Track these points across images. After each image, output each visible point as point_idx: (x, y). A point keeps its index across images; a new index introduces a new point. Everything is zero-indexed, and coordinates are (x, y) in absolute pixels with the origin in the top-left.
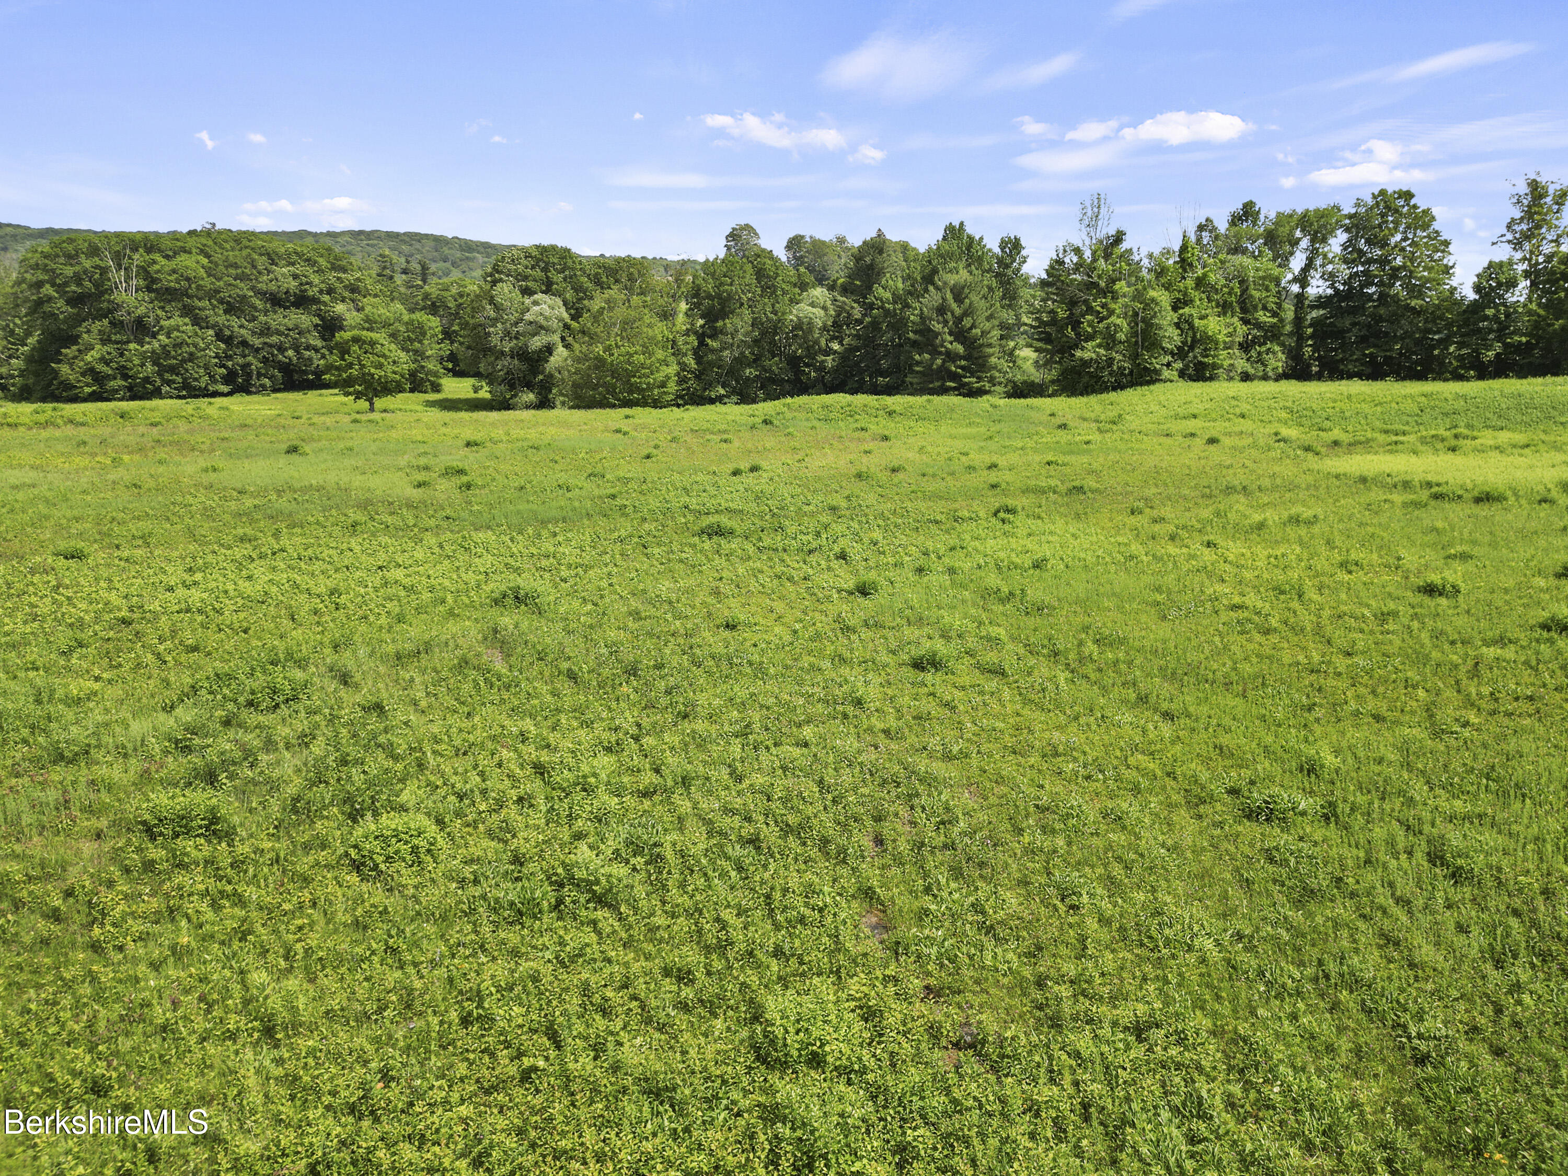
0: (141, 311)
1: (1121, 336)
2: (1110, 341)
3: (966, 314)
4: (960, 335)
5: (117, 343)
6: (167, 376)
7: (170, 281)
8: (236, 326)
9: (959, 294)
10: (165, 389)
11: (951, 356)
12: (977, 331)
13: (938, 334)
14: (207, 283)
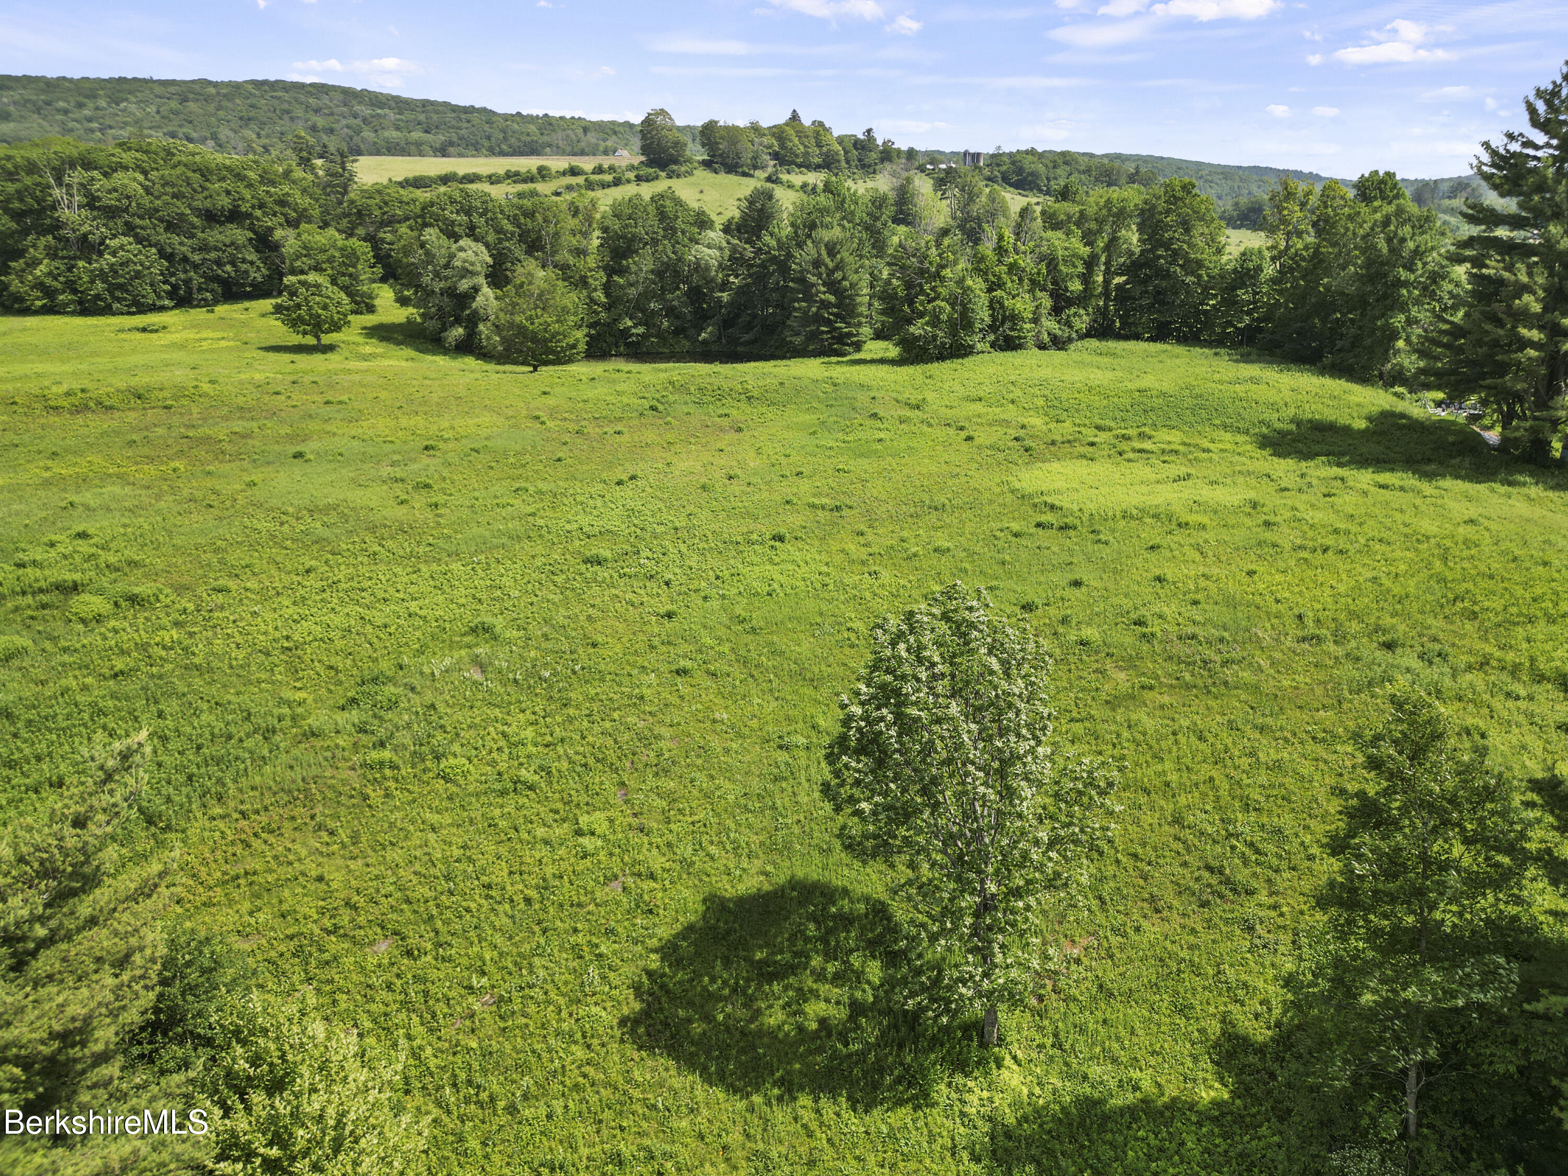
0: (86, 228)
1: (944, 317)
2: (935, 322)
3: (838, 268)
4: (833, 286)
5: (63, 258)
6: (118, 294)
7: (110, 200)
8: (178, 243)
9: (832, 250)
10: (116, 306)
11: (825, 305)
12: (846, 284)
13: (813, 285)
14: (146, 201)
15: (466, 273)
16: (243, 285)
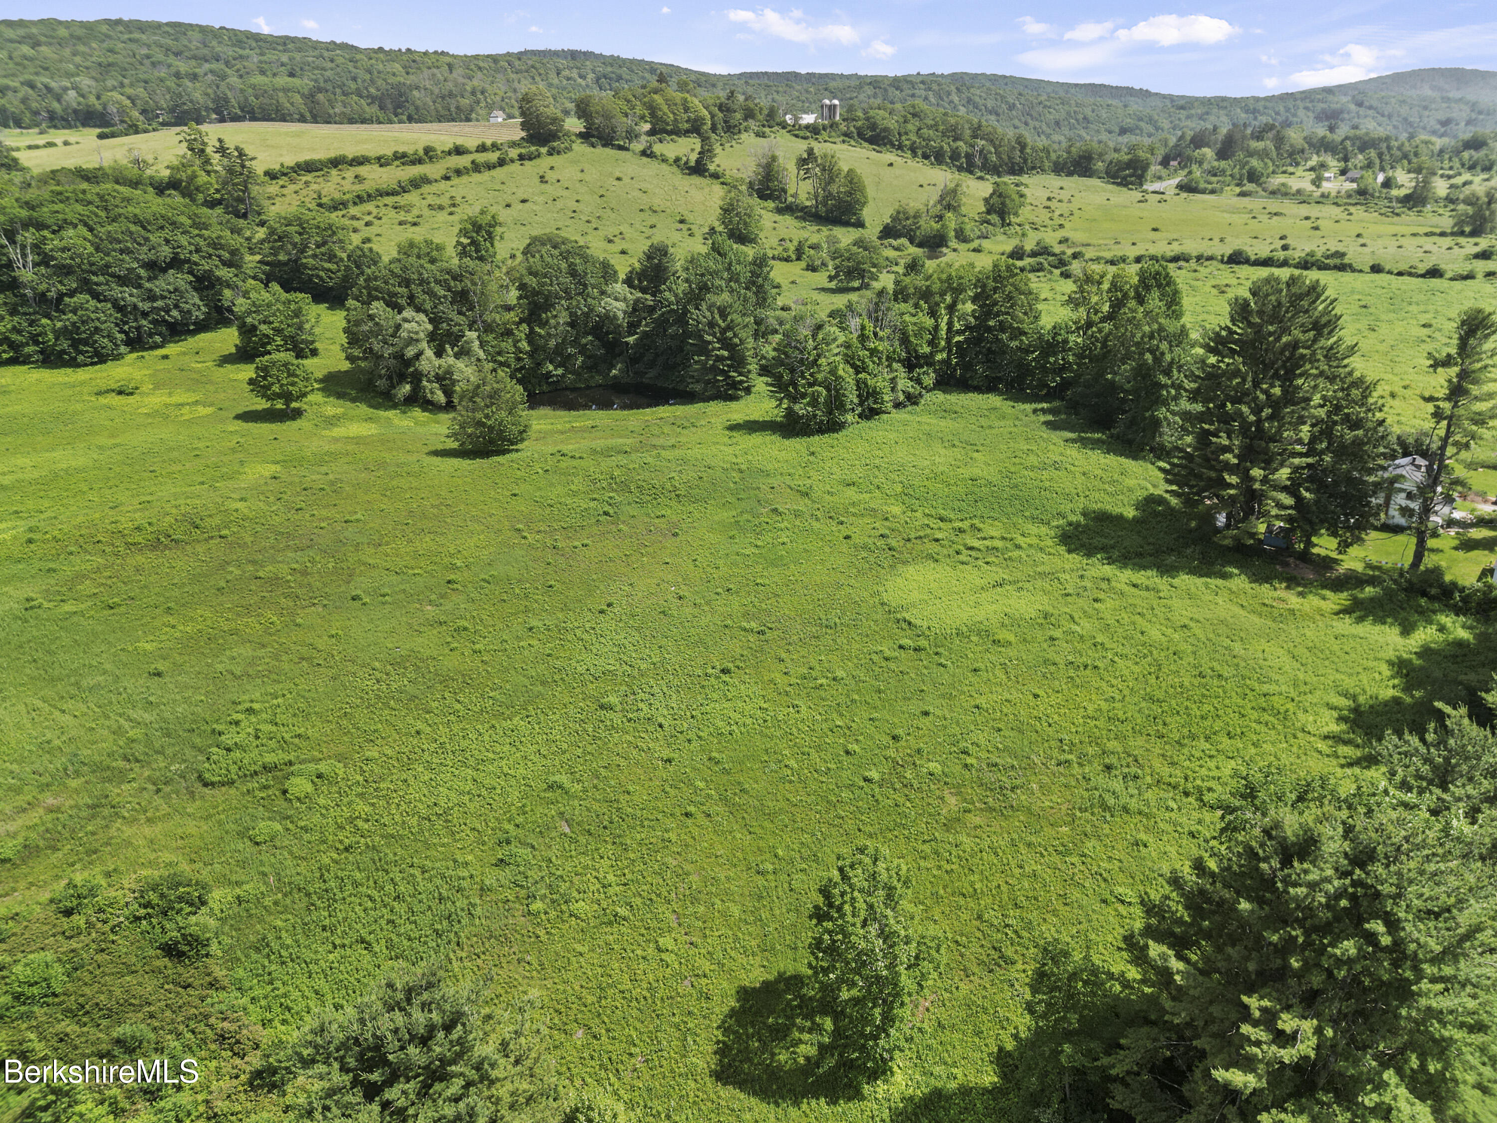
0: (43, 287)
1: (822, 400)
2: (814, 403)
3: (729, 328)
4: (726, 344)
5: (25, 314)
6: (81, 347)
7: (64, 258)
8: (129, 295)
9: (723, 313)
10: (80, 358)
11: (720, 359)
12: (736, 340)
13: (710, 343)
14: (97, 258)
15: (411, 341)
16: (187, 325)
